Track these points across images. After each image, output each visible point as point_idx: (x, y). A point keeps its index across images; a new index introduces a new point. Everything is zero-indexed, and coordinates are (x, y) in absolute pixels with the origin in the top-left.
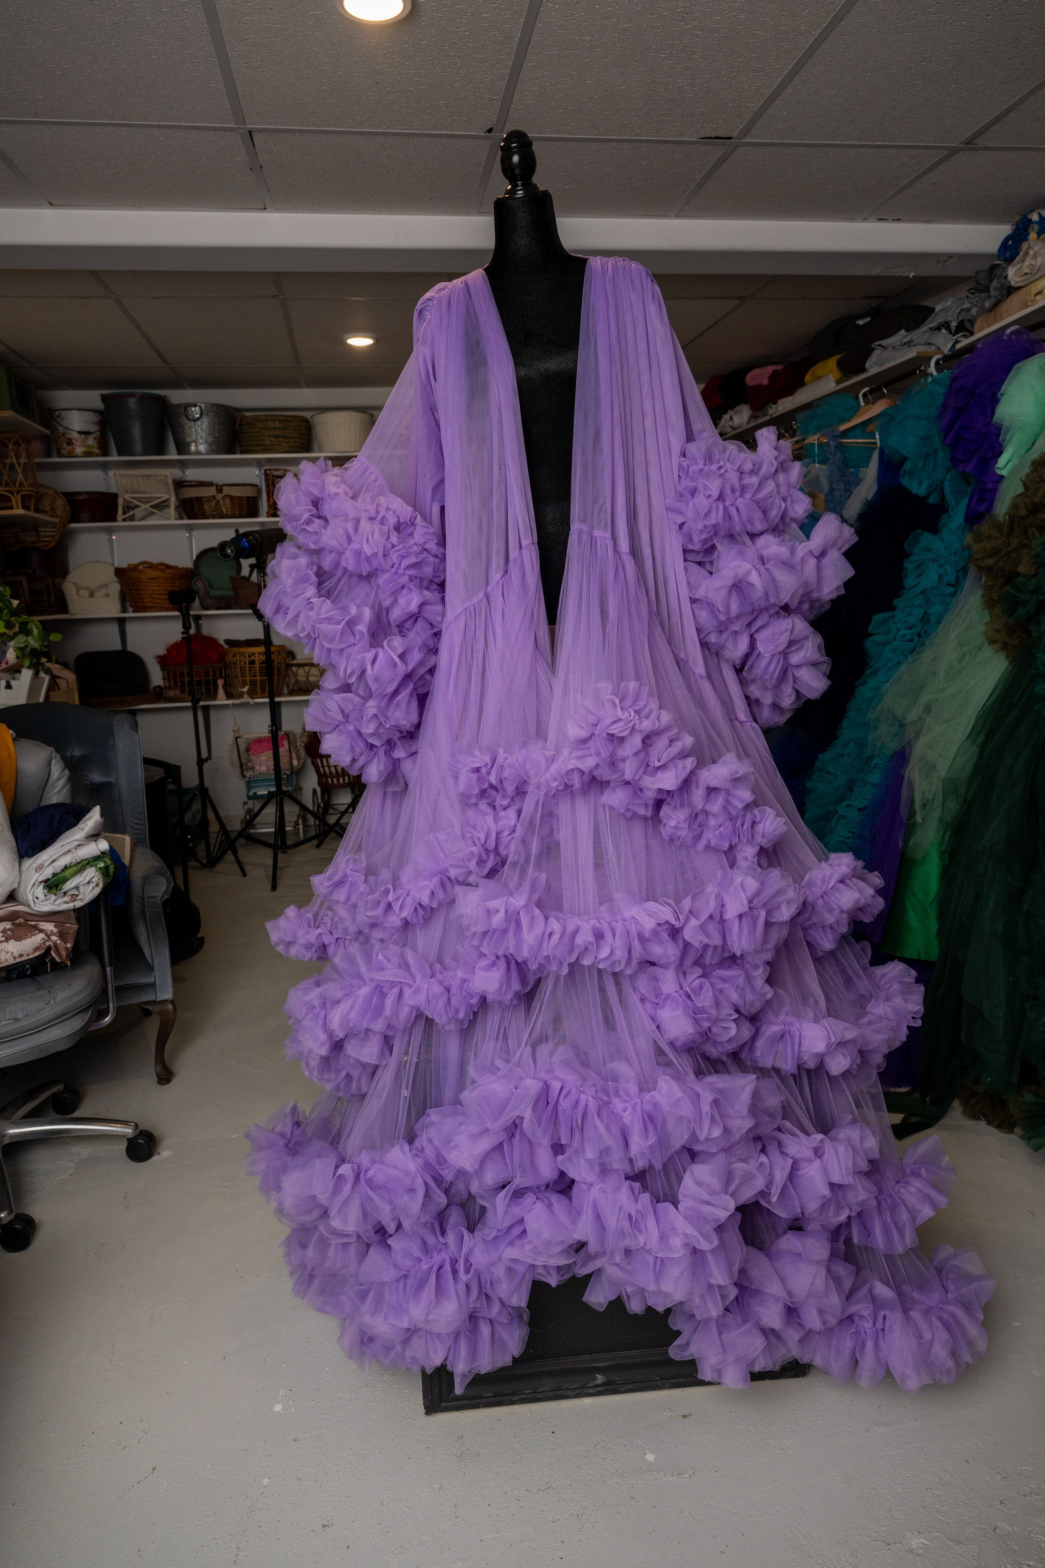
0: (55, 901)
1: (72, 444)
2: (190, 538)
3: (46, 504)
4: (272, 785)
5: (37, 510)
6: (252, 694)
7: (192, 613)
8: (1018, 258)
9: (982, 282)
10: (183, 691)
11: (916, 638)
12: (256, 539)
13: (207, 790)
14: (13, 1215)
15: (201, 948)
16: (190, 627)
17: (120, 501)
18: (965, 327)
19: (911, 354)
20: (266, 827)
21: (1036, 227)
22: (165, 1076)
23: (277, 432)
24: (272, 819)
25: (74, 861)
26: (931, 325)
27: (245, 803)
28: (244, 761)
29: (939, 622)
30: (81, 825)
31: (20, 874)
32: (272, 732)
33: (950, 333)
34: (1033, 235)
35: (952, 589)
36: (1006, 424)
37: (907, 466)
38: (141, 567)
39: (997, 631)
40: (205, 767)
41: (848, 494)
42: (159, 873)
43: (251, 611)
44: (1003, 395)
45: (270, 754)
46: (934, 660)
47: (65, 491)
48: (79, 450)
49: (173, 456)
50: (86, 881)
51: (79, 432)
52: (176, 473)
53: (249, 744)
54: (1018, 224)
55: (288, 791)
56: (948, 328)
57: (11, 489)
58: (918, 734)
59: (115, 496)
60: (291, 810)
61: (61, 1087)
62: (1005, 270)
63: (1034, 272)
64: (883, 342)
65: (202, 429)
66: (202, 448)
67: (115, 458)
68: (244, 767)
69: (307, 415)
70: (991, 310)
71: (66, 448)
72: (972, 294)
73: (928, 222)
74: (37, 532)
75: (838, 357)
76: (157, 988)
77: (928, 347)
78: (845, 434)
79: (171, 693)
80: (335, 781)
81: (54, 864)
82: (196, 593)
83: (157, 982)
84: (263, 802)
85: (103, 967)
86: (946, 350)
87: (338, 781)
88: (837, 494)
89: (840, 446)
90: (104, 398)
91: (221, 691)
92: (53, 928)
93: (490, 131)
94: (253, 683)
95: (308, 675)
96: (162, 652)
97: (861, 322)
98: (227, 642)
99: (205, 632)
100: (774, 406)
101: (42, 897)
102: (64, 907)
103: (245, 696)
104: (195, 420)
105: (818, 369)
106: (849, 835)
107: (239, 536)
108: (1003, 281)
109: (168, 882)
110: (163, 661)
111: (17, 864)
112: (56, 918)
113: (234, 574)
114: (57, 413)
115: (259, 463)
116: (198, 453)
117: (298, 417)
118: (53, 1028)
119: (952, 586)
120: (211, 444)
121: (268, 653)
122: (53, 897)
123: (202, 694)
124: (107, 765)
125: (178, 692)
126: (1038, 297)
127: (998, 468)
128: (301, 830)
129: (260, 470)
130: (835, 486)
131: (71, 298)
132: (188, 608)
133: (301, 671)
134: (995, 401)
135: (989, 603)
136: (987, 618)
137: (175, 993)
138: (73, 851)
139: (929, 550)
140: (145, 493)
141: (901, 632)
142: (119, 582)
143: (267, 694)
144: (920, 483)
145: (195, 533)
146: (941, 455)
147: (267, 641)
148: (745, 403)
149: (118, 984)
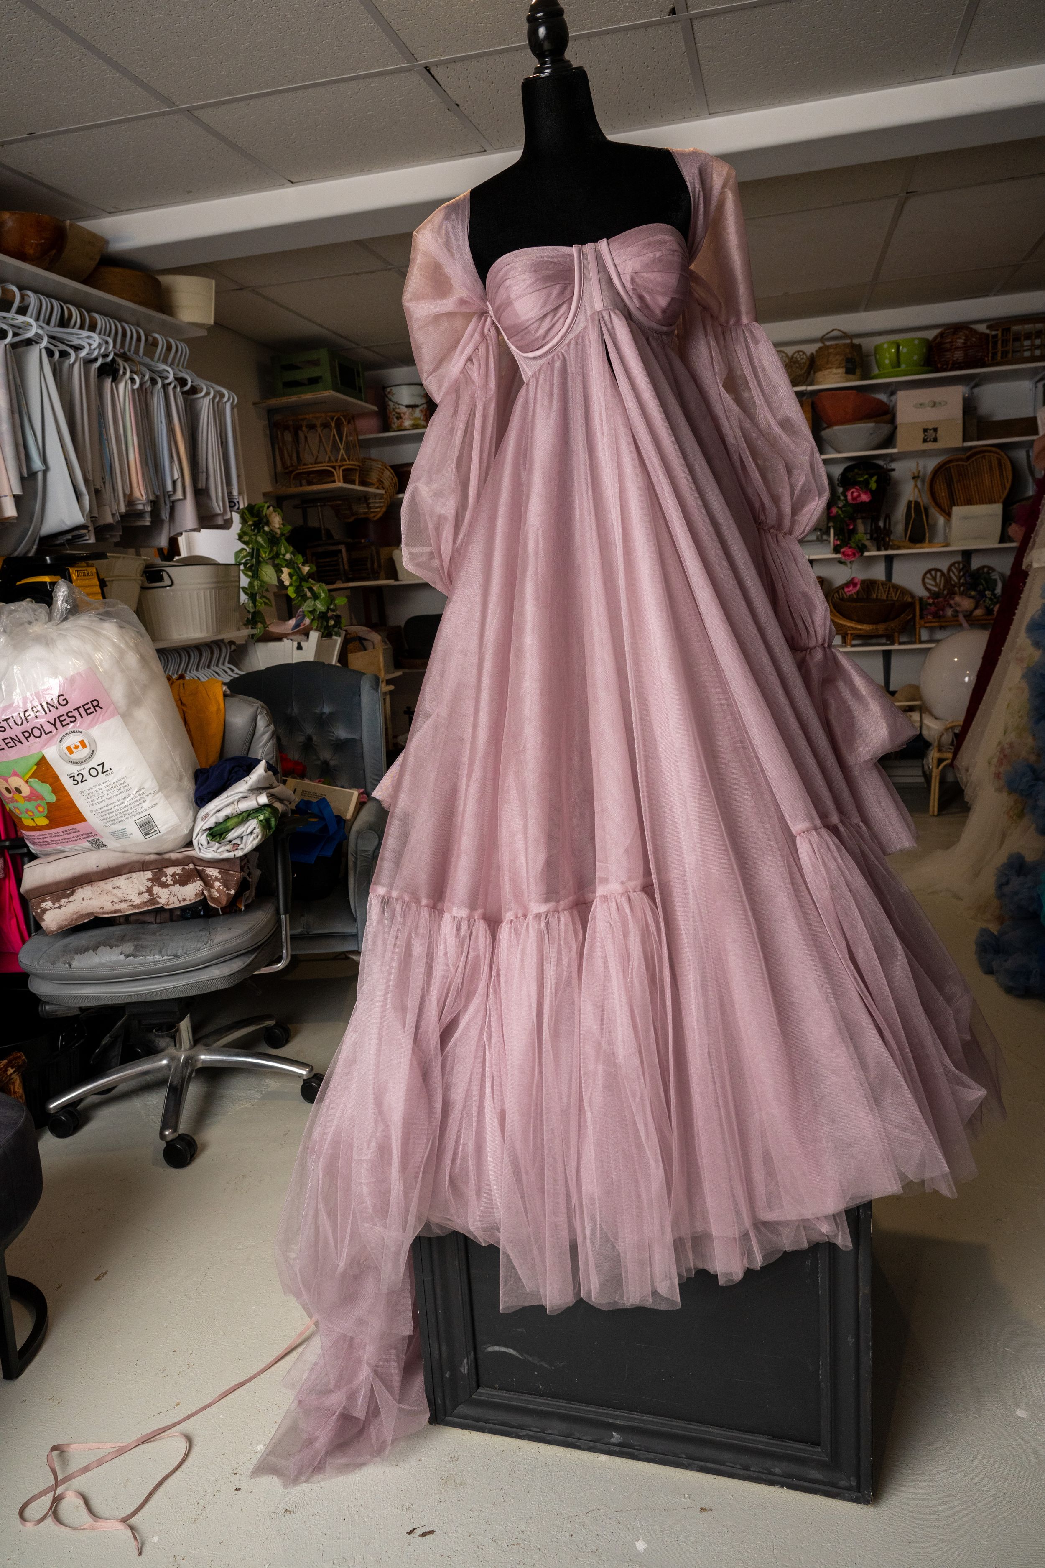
0: (218, 848)
1: (401, 418)
3: (374, 477)
5: (363, 483)
14: (176, 1135)
25: (235, 813)
30: (247, 779)
31: (195, 821)
42: (371, 829)
47: (392, 464)
48: (407, 423)
50: (248, 832)
51: (407, 406)
57: (334, 464)
61: (272, 1023)
71: (396, 423)
74: (368, 504)
81: (217, 814)
85: (277, 913)
92: (218, 875)
93: (673, 12)
101: (205, 843)
102: (226, 855)
111: (191, 813)
112: (221, 865)
114: (388, 389)
118: (213, 967)
122: (217, 844)
124: (354, 722)
131: (357, 274)
138: (236, 803)
149: (294, 932)
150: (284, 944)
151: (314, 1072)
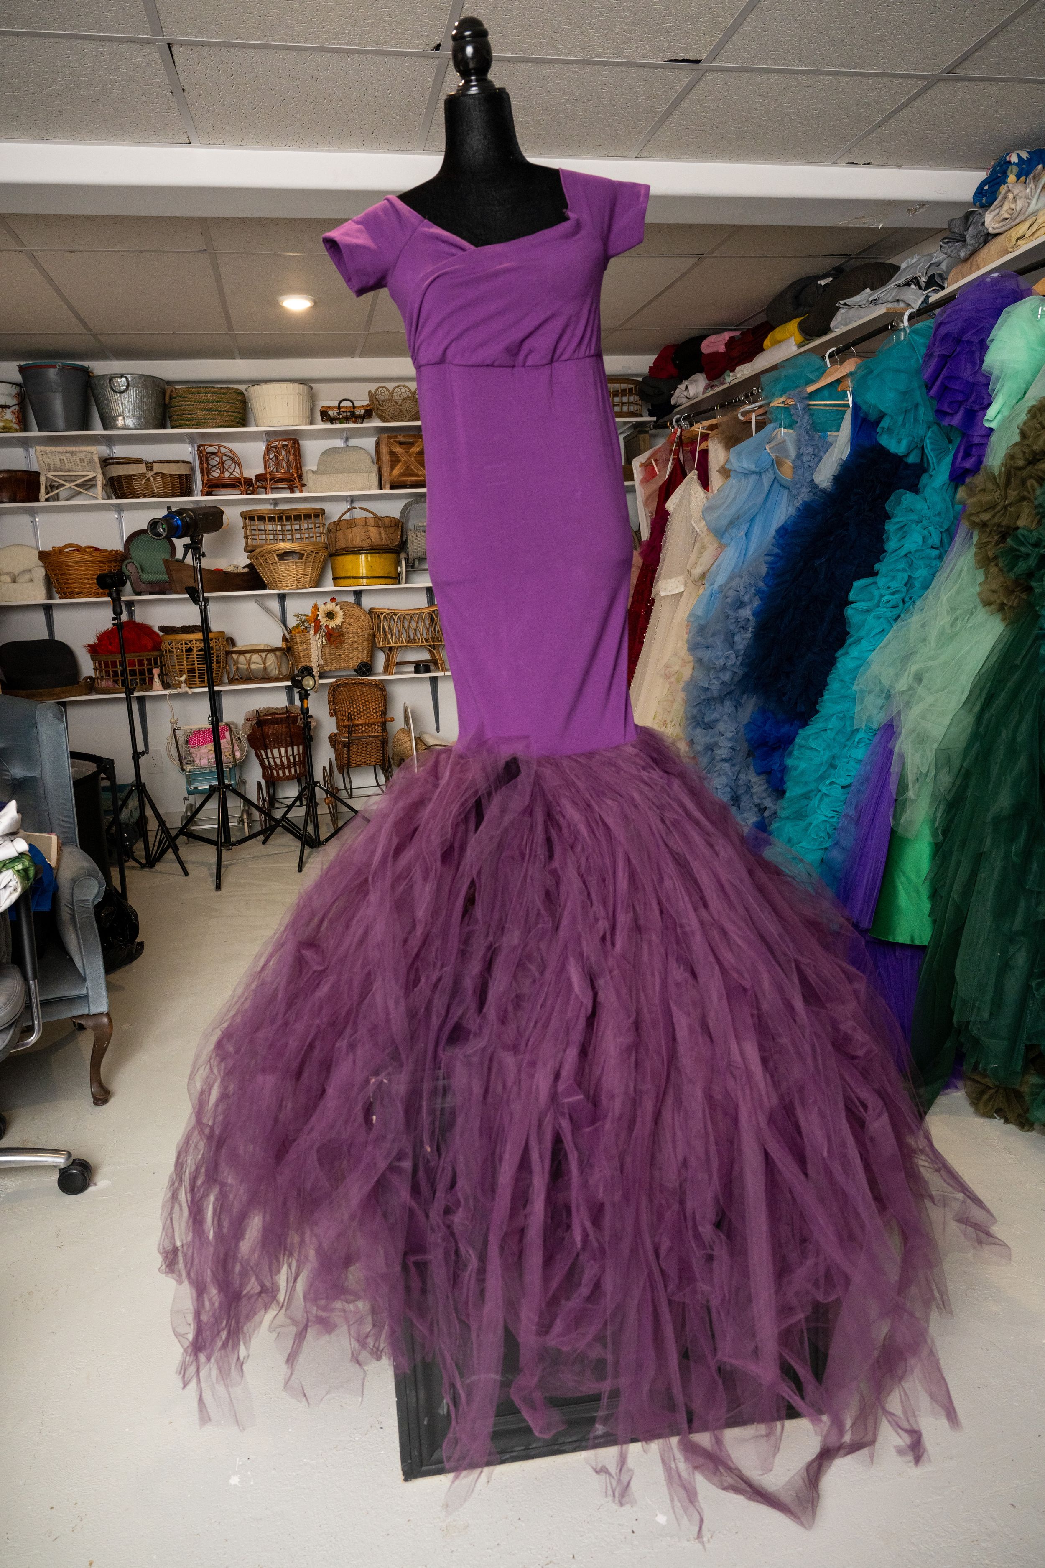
2: (119, 520)
4: (213, 779)
6: (190, 683)
7: (123, 598)
8: (995, 203)
9: (957, 231)
10: (116, 682)
11: (901, 604)
12: (190, 517)
13: (144, 785)
15: (141, 953)
16: (121, 613)
17: (43, 480)
18: (934, 282)
19: (881, 310)
20: (208, 822)
21: (1015, 169)
22: (102, 1096)
23: (211, 405)
24: (215, 814)
26: (899, 282)
27: (186, 799)
28: (183, 755)
29: (926, 586)
32: (212, 722)
33: (920, 288)
34: (1012, 178)
35: (936, 552)
36: (996, 372)
37: (885, 423)
38: (67, 550)
39: (994, 592)
40: (142, 761)
41: (817, 459)
42: (89, 876)
43: (187, 596)
44: (992, 341)
45: (211, 746)
46: (923, 625)
49: (99, 431)
50: (2, 886)
52: (103, 450)
53: (188, 736)
54: (994, 167)
55: (231, 785)
56: (918, 284)
58: (908, 704)
59: (37, 474)
60: (235, 805)
62: (982, 216)
63: (1014, 216)
64: (848, 301)
65: (128, 402)
66: (130, 422)
67: (36, 433)
68: (184, 761)
69: (242, 387)
70: (966, 260)
72: (946, 243)
73: (899, 166)
75: (799, 319)
76: (90, 1000)
77: (896, 304)
78: (812, 395)
79: (103, 684)
80: (281, 773)
82: (128, 577)
83: (90, 994)
84: (206, 795)
85: (26, 979)
86: (916, 306)
87: (284, 773)
88: (805, 459)
89: (807, 408)
90: (22, 369)
91: (157, 681)
93: (437, 48)
94: (191, 672)
95: (249, 662)
96: (93, 640)
97: (823, 282)
98: (162, 628)
99: (138, 619)
100: (731, 374)
103: (183, 685)
104: (121, 392)
105: (778, 333)
106: (833, 814)
107: (171, 514)
108: (980, 228)
109: (99, 883)
110: (93, 650)
113: (168, 557)
115: (191, 439)
116: (126, 427)
117: (233, 389)
119: (936, 548)
120: (140, 418)
121: (206, 640)
123: (137, 684)
124: (30, 758)
125: (111, 683)
126: (1019, 242)
127: (987, 420)
128: (246, 825)
129: (193, 447)
130: (802, 450)
132: (119, 593)
133: (242, 659)
134: (983, 347)
135: (985, 562)
136: (981, 578)
137: (110, 1005)
139: (912, 511)
140: (69, 471)
141: (885, 599)
142: (44, 567)
143: (206, 684)
144: (899, 442)
145: (125, 515)
146: (922, 410)
147: (205, 628)
148: (701, 372)
149: (44, 998)
150: (35, 1014)
151: (73, 1158)
